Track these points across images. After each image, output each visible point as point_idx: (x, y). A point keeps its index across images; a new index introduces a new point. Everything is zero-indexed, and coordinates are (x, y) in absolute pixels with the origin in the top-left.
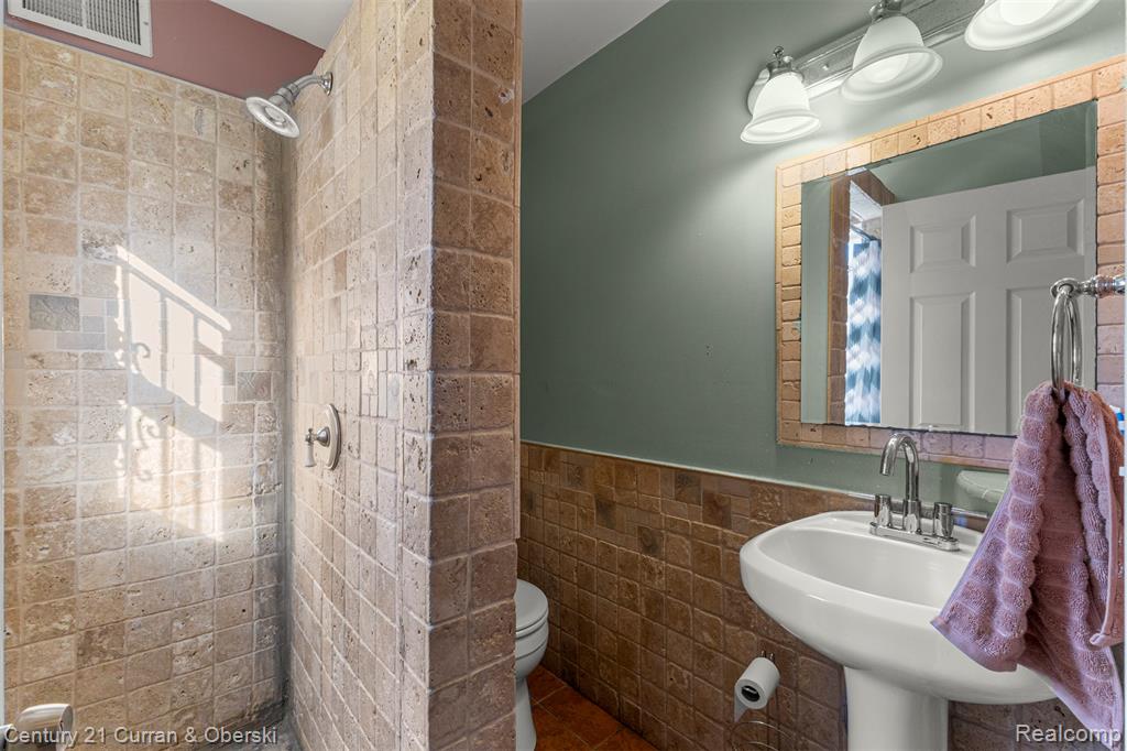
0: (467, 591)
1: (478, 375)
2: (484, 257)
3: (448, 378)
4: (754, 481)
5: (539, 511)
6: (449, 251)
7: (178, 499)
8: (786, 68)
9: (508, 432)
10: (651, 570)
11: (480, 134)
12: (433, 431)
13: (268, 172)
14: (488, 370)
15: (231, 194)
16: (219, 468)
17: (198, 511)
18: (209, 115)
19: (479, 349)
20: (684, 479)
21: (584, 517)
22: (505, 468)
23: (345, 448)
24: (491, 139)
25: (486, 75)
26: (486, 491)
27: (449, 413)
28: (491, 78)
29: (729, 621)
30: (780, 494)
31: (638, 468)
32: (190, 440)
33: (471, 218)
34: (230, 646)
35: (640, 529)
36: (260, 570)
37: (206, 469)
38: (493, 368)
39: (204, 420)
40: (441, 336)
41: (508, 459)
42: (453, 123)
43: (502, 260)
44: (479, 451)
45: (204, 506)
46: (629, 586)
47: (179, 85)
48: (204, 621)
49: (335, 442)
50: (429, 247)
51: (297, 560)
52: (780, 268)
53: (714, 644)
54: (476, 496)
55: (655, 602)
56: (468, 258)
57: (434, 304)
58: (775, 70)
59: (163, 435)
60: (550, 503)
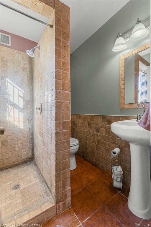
0: (61, 127)
1: (63, 91)
2: (64, 71)
3: (58, 91)
4: (116, 116)
5: (78, 127)
6: (58, 70)
7: (16, 121)
8: (120, 36)
9: (68, 101)
10: (98, 135)
11: (63, 50)
12: (56, 99)
13: (30, 65)
14: (65, 90)
15: (24, 69)
16: (22, 116)
17: (19, 123)
18: (20, 56)
19: (63, 87)
20: (104, 117)
21: (85, 127)
22: (68, 107)
23: (42, 110)
24: (65, 51)
25: (64, 40)
26: (65, 111)
27: (58, 97)
28: (65, 41)
29: (112, 143)
30: (121, 118)
31: (95, 116)
32: (18, 111)
33: (62, 64)
34: (24, 147)
35: (96, 128)
36: (29, 134)
37: (20, 116)
38: (66, 90)
39: (20, 108)
40: (57, 84)
41: (68, 106)
42: (58, 49)
43: (67, 72)
44: (63, 104)
45: (20, 122)
46: (94, 139)
47: (15, 51)
48: (20, 142)
49: (41, 109)
50: (55, 69)
51: (35, 132)
52: (121, 75)
53: (109, 148)
54: (63, 111)
55: (98, 141)
56: (61, 71)
57: (56, 78)
58: (118, 37)
59: (14, 110)
60: (80, 125)
